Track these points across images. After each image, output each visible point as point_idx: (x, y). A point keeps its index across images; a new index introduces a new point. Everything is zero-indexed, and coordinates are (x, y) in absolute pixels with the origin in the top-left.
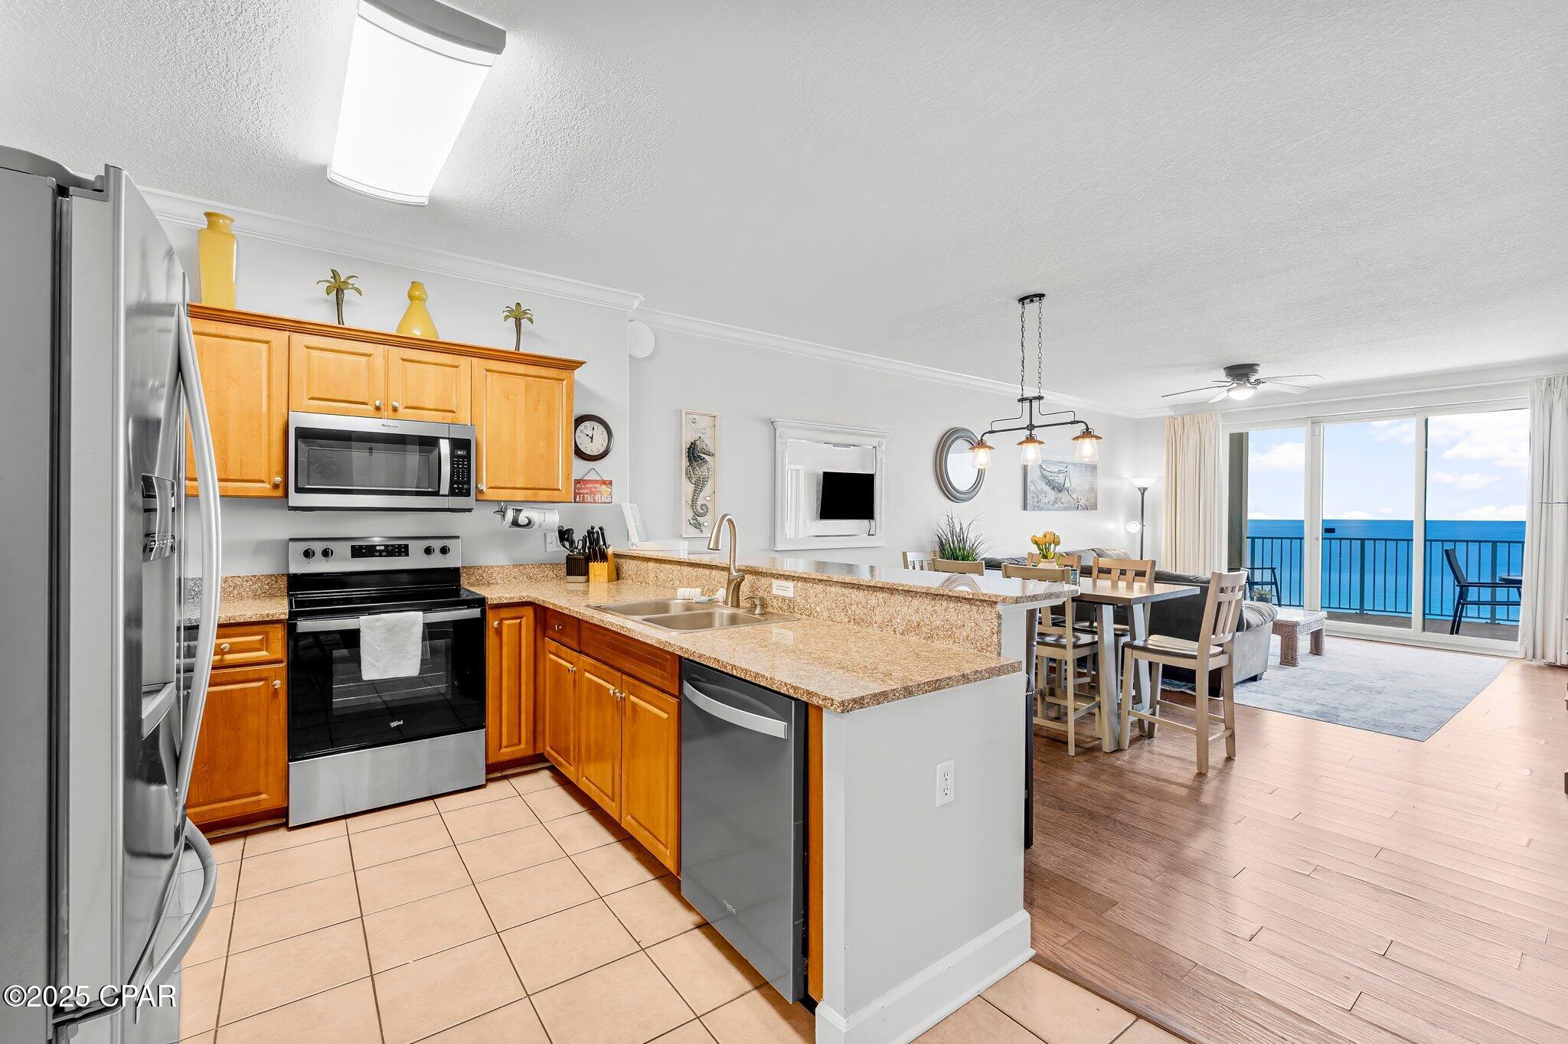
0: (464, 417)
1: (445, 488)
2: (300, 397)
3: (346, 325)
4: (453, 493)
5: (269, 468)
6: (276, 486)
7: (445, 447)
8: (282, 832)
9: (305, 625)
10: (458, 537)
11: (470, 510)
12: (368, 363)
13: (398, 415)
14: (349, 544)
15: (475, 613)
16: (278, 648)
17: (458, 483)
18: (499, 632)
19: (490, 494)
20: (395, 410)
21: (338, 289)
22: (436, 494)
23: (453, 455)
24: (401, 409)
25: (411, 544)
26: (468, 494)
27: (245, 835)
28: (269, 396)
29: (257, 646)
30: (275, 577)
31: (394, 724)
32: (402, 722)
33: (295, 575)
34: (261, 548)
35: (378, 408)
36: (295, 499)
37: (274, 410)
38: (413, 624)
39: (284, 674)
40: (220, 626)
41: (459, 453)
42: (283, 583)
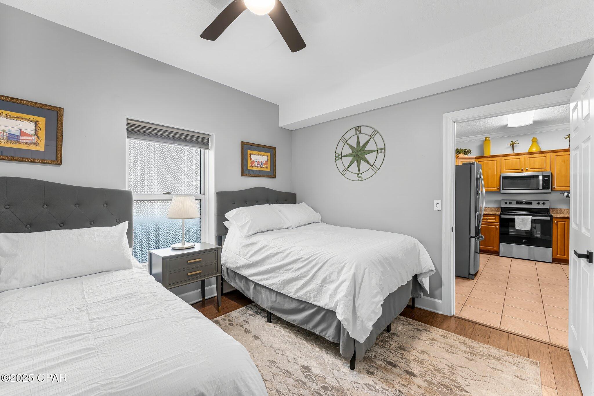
0: (548, 169)
1: (541, 187)
2: (503, 170)
3: (515, 153)
4: (543, 189)
5: (497, 185)
6: (498, 189)
7: (541, 178)
8: (498, 256)
9: (503, 216)
10: (548, 200)
11: (550, 193)
12: (520, 160)
13: (528, 171)
14: (516, 201)
15: (549, 218)
16: (497, 220)
17: (545, 186)
18: (557, 224)
19: (558, 189)
20: (527, 170)
21: (513, 145)
22: (539, 189)
23: (543, 180)
24: (529, 170)
25: (533, 202)
26: (549, 189)
27: (491, 255)
28: (497, 171)
29: (494, 219)
30: (499, 208)
31: (524, 241)
32: (526, 241)
33: (503, 207)
34: (496, 201)
35: (522, 170)
36: (502, 191)
37: (498, 173)
38: (529, 219)
39: (499, 225)
40: (484, 214)
41: (546, 178)
42: (500, 209)
